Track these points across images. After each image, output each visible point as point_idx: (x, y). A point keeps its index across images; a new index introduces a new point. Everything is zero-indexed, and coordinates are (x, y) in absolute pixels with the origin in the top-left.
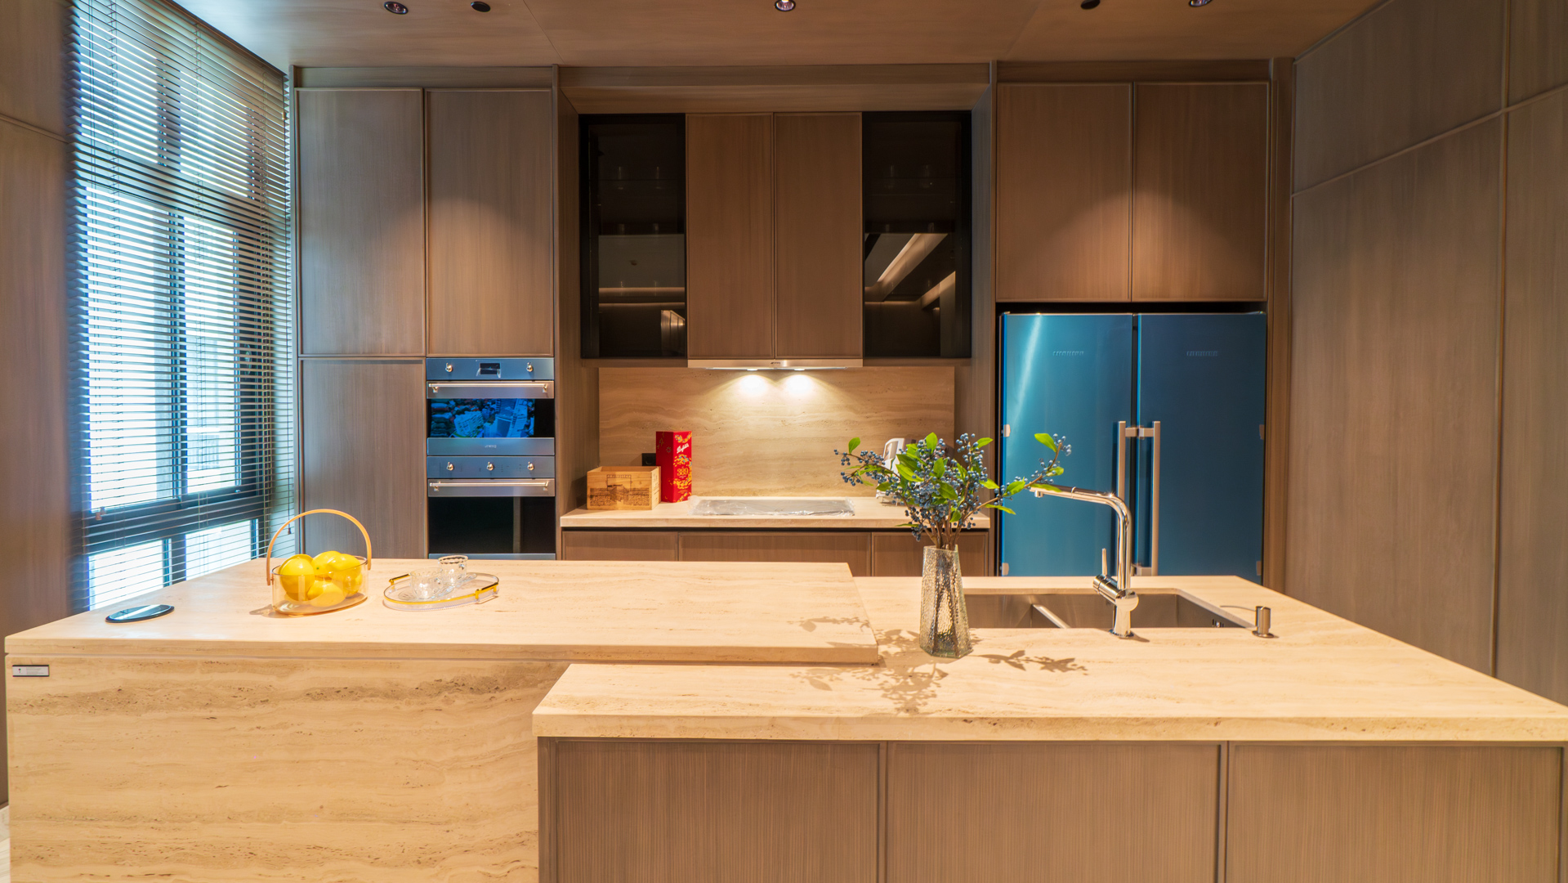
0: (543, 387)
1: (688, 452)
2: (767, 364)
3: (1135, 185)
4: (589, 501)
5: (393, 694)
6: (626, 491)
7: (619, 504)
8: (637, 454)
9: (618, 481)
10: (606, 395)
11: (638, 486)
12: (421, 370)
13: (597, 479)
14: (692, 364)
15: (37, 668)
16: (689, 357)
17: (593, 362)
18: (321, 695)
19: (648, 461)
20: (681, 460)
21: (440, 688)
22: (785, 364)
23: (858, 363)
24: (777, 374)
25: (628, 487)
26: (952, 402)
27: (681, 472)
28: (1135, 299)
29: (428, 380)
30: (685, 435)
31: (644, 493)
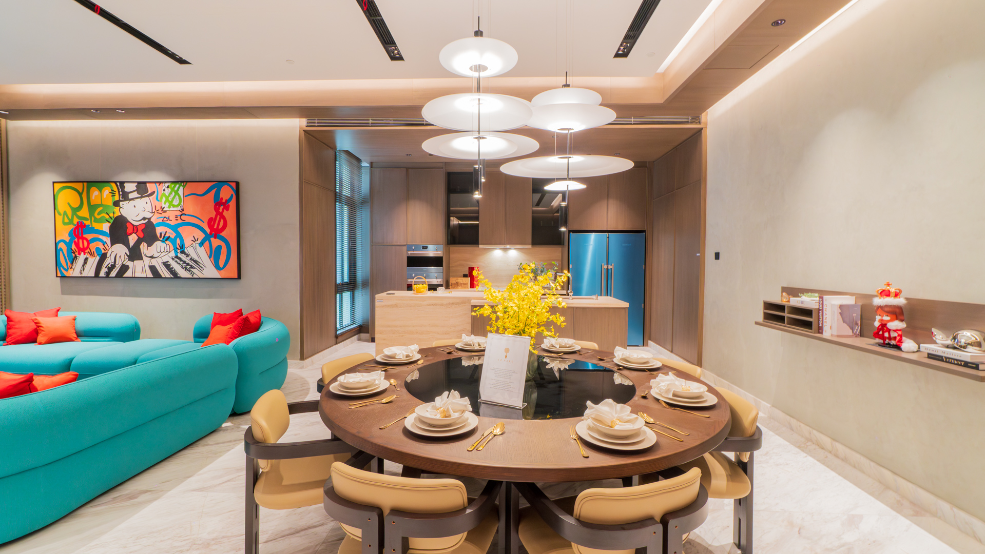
0: (439, 253)
2: (503, 246)
3: (608, 196)
4: (450, 286)
5: (442, 305)
7: (459, 287)
8: (462, 274)
9: (459, 281)
10: (452, 256)
11: (465, 282)
12: (405, 248)
13: (452, 280)
14: (481, 246)
15: (381, 300)
16: (480, 242)
17: (452, 246)
18: (430, 305)
19: (465, 276)
20: (475, 276)
21: (450, 304)
22: (508, 246)
23: (530, 246)
24: (505, 250)
25: (462, 282)
26: (560, 258)
27: (476, 279)
28: (608, 229)
29: (407, 251)
30: (477, 268)
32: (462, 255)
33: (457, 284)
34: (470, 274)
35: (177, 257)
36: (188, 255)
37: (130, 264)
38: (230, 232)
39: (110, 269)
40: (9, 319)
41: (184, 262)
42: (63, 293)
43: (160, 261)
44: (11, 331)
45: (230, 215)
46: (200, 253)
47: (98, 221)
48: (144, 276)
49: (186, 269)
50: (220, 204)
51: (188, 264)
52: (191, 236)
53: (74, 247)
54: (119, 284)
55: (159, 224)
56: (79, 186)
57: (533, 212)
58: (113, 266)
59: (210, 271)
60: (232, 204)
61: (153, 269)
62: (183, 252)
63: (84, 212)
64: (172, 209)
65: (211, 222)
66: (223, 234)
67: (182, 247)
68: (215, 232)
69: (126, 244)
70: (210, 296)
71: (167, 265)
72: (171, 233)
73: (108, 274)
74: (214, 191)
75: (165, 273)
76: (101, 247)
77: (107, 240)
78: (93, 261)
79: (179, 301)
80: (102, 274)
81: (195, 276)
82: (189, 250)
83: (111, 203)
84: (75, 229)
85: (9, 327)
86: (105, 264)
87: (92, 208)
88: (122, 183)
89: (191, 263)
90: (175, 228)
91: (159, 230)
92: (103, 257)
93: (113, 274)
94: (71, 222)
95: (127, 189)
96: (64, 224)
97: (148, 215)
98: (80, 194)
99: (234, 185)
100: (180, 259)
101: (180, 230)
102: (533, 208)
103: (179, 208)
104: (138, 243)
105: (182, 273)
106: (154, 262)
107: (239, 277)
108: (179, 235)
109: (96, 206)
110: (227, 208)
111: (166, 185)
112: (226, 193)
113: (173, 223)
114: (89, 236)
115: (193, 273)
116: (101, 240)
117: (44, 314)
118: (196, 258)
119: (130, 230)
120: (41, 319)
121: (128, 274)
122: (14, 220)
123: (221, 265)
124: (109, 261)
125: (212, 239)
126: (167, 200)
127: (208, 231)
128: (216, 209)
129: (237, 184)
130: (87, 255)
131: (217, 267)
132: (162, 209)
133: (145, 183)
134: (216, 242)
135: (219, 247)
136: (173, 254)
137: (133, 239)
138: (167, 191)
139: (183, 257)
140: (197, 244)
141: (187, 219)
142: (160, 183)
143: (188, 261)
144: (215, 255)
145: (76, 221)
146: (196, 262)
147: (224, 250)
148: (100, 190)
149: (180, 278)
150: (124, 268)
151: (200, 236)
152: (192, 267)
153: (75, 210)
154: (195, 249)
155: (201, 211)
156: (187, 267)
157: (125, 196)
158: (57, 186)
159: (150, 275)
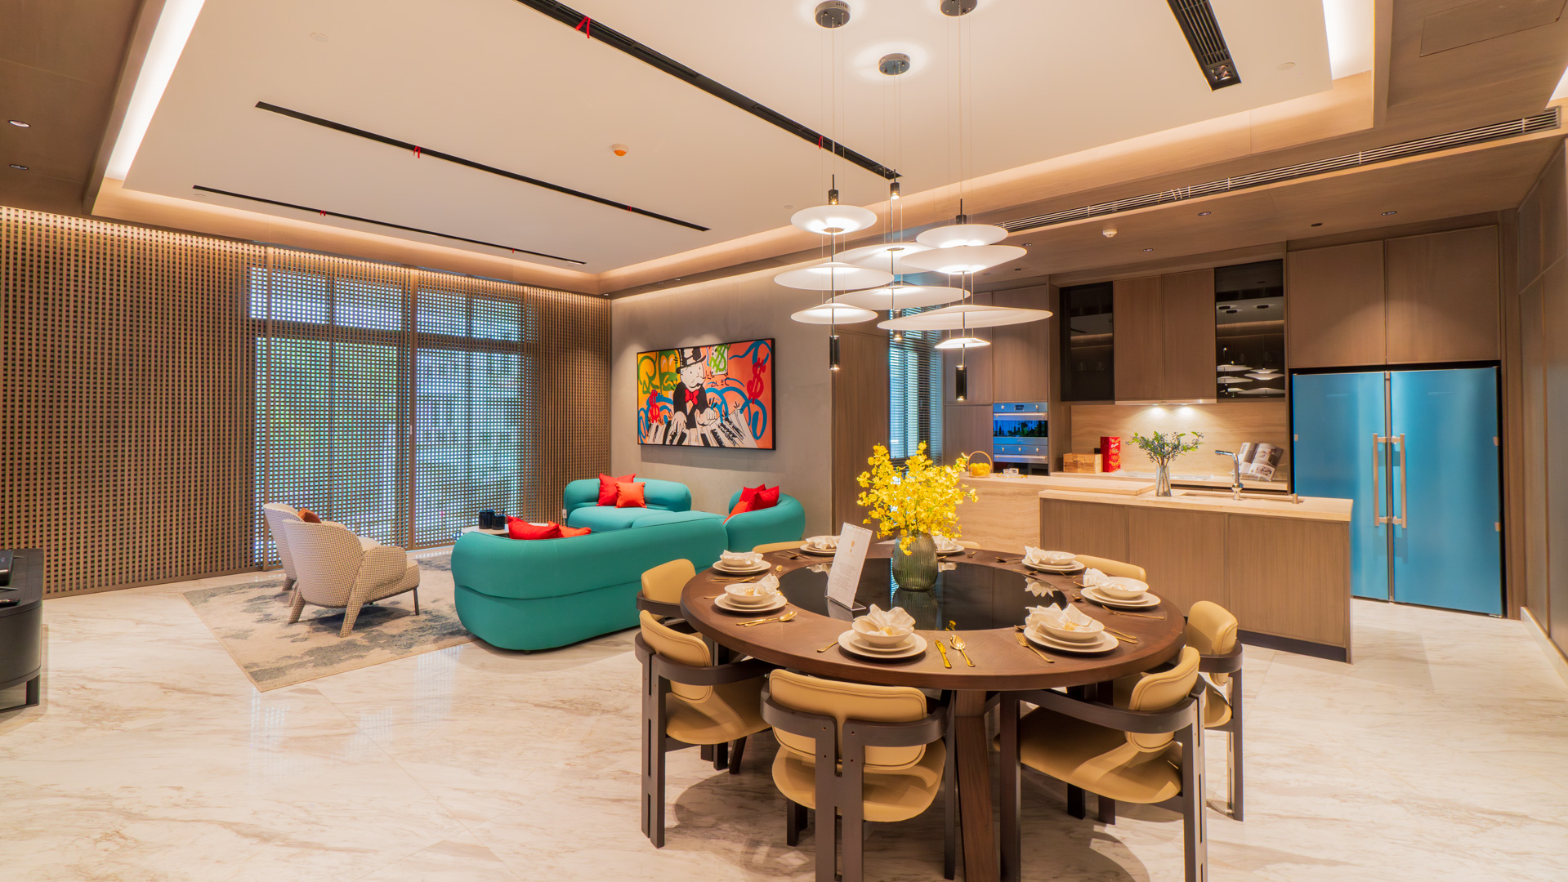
0: (1042, 415)
1: (1118, 448)
3: (1387, 297)
6: (1082, 464)
7: (1080, 470)
9: (1081, 459)
10: (1074, 418)
11: (1092, 462)
12: (990, 409)
13: (1068, 458)
14: (1117, 403)
16: (1116, 395)
17: (1068, 403)
19: (1097, 451)
20: (1114, 451)
23: (1214, 401)
24: (1172, 407)
25: (1086, 462)
27: (1113, 457)
28: (1389, 363)
29: (994, 412)
30: (1116, 439)
31: (1091, 466)
32: (1088, 417)
33: (1075, 465)
34: (1105, 449)
35: (722, 425)
36: (731, 423)
37: (686, 431)
38: (765, 397)
39: (674, 437)
40: (602, 483)
41: (728, 430)
42: (644, 459)
43: (709, 429)
44: (603, 493)
45: (766, 376)
46: (739, 420)
47: (666, 389)
48: (697, 444)
49: (729, 438)
50: (758, 365)
51: (731, 433)
52: (734, 400)
53: (649, 415)
54: (679, 453)
55: (710, 390)
56: (653, 355)
57: (1218, 333)
58: (676, 434)
59: (748, 441)
60: (768, 365)
61: (703, 436)
62: (727, 420)
63: (656, 382)
64: (719, 373)
65: (750, 385)
66: (760, 398)
67: (726, 414)
68: (753, 397)
69: (685, 411)
70: (748, 469)
71: (714, 433)
72: (718, 401)
73: (672, 441)
74: (753, 351)
75: (713, 443)
76: (668, 415)
77: (671, 407)
78: (662, 428)
79: (725, 472)
80: (668, 443)
81: (737, 446)
82: (732, 417)
83: (674, 371)
84: (651, 397)
85: (601, 490)
86: (670, 433)
87: (662, 376)
88: (682, 349)
89: (734, 431)
90: (720, 393)
91: (709, 396)
92: (669, 424)
93: (675, 442)
94: (648, 392)
95: (686, 356)
96: (644, 393)
97: (701, 381)
98: (654, 363)
99: (769, 342)
100: (724, 426)
101: (725, 395)
102: (1218, 326)
103: (724, 372)
104: (693, 411)
105: (727, 443)
106: (705, 432)
107: (774, 448)
108: (724, 402)
109: (666, 374)
110: (763, 369)
111: (715, 348)
112: (763, 352)
113: (719, 388)
114: (660, 404)
115: (734, 443)
116: (667, 408)
117: (623, 479)
118: (737, 426)
119: (688, 397)
120: (620, 484)
121: (685, 443)
122: (614, 390)
123: (758, 434)
124: (672, 429)
125: (751, 404)
126: (715, 365)
127: (747, 395)
128: (754, 371)
129: (773, 341)
130: (658, 423)
131: (756, 437)
132: (711, 373)
133: (698, 348)
134: (754, 408)
135: (757, 413)
136: (719, 422)
137: (689, 405)
138: (716, 354)
139: (726, 424)
140: (738, 411)
141: (731, 383)
142: (710, 346)
143: (731, 430)
144: (753, 422)
145: (651, 389)
146: (737, 430)
147: (761, 416)
148: (668, 359)
149: (724, 447)
150: (683, 436)
151: (741, 401)
152: (734, 436)
153: (651, 379)
154: (737, 416)
155: (741, 374)
156: (731, 436)
157: (685, 364)
158: (641, 356)
159: (702, 444)
